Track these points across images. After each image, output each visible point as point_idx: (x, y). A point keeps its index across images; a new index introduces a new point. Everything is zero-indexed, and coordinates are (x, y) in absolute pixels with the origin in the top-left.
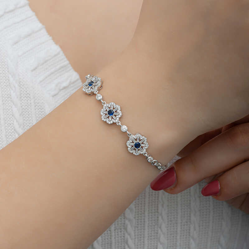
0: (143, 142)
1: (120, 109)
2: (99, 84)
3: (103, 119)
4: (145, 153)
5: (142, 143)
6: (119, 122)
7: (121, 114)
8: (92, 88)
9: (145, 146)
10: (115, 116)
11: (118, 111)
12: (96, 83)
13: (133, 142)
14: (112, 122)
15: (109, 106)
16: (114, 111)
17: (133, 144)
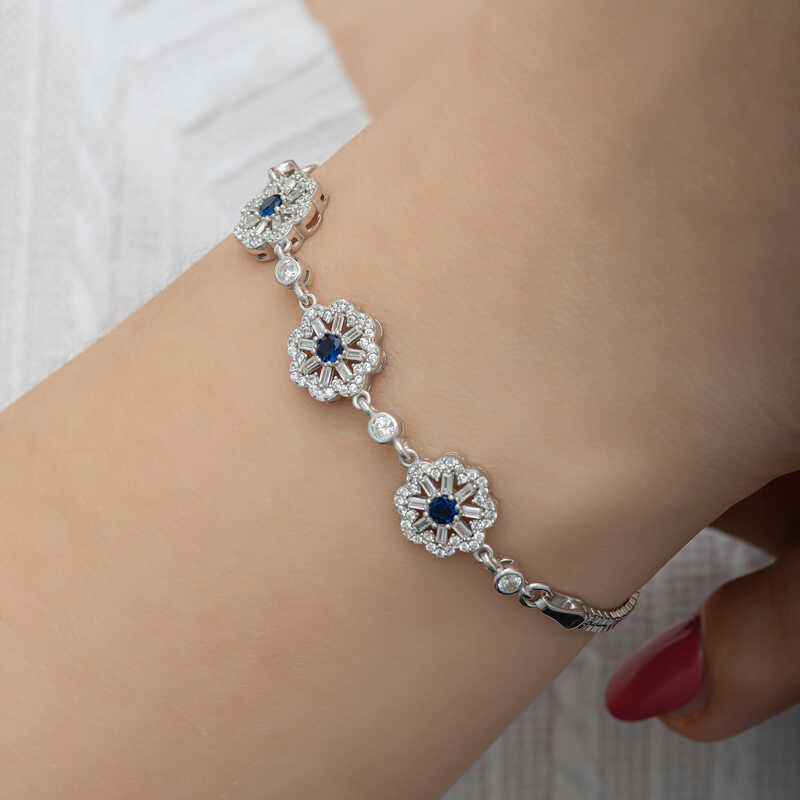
0: (472, 497)
1: (372, 335)
2: (304, 209)
3: (294, 377)
4: (483, 551)
5: (468, 502)
6: (364, 397)
7: (374, 358)
8: (269, 224)
9: (481, 515)
10: (350, 363)
11: (363, 342)
12: (293, 202)
13: (423, 495)
14: (330, 393)
15: (328, 319)
16: (345, 340)
17: (424, 504)
